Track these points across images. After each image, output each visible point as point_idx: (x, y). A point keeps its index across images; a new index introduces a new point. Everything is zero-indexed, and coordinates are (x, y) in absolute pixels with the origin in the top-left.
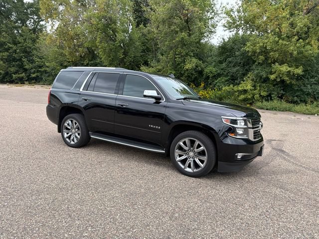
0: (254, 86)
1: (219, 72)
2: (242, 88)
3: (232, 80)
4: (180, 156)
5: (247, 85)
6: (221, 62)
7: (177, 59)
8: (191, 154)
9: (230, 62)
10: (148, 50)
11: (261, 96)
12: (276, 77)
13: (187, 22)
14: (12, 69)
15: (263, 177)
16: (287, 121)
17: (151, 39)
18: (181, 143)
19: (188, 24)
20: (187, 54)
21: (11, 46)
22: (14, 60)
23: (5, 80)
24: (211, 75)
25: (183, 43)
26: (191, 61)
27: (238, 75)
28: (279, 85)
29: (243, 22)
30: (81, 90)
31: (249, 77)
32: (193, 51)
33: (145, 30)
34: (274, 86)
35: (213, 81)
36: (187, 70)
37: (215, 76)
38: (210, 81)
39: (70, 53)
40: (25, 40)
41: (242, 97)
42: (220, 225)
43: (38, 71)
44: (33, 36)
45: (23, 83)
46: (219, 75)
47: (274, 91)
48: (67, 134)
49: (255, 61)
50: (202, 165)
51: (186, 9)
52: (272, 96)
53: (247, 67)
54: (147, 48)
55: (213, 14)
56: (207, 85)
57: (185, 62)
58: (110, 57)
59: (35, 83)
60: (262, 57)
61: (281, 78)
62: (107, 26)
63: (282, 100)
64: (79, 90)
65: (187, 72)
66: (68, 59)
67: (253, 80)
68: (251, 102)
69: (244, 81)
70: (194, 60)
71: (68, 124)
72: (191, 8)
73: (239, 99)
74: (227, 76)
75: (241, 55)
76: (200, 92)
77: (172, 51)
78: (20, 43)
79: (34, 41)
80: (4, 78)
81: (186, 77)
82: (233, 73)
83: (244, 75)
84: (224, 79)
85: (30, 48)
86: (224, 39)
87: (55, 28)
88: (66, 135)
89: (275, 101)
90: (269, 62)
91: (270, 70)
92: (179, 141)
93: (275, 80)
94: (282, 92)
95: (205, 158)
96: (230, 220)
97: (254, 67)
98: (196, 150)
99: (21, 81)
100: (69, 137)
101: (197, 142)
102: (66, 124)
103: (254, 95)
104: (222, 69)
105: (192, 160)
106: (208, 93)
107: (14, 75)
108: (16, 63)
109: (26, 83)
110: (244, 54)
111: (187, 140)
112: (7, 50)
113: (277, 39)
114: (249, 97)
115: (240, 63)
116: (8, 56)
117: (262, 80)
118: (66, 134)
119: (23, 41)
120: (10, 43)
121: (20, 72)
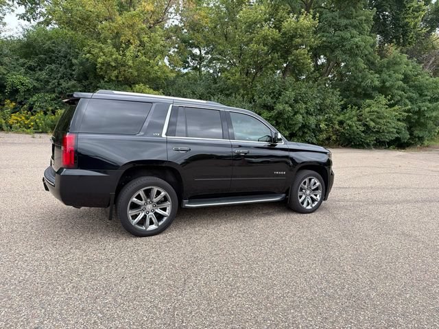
8: (308, 192)
30: (164, 135)
35: (26, 99)
53: (85, 83)
64: (161, 136)
84: (47, 96)
102: (135, 200)
105: (309, 197)
111: (307, 180)
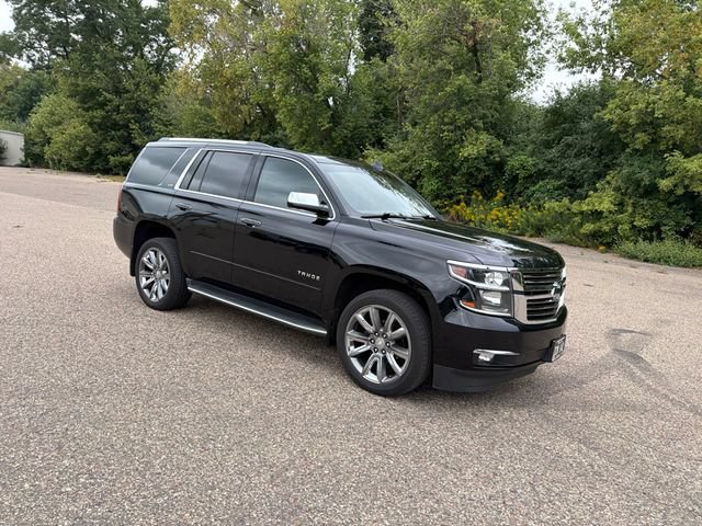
0: (621, 204)
1: (541, 167)
2: (590, 208)
3: (570, 186)
4: (357, 344)
5: (603, 200)
6: (548, 145)
7: (446, 133)
8: (380, 342)
9: (569, 146)
10: (386, 112)
11: (634, 227)
12: (675, 186)
13: (474, 50)
14: (110, 146)
15: (552, 412)
16: (686, 291)
17: (395, 88)
18: (360, 317)
19: (475, 55)
20: (469, 124)
21: (109, 96)
22: (116, 127)
23: (95, 167)
24: (522, 174)
25: (461, 99)
26: (477, 139)
27: (586, 176)
28: (683, 205)
29: (604, 51)
30: (177, 187)
31: (608, 183)
32: (483, 117)
33: (383, 70)
34: (670, 205)
35: (527, 188)
36: (466, 159)
37: (531, 176)
38: (518, 188)
39: (224, 116)
40: (137, 85)
41: (589, 227)
42: (379, 508)
44: (155, 77)
46: (541, 175)
47: (668, 217)
48: (147, 279)
49: (627, 145)
50: (399, 370)
51: (470, 20)
52: (663, 228)
53: (607, 159)
54: (386, 108)
55: (539, 33)
56: (512, 195)
57: (463, 141)
58: (301, 126)
60: (642, 137)
61: (686, 187)
62: (299, 59)
63: (687, 241)
64: (174, 188)
65: (466, 165)
66: (220, 128)
67: (617, 189)
68: (610, 240)
69: (596, 190)
70: (484, 137)
71: (149, 259)
72: (482, 20)
73: (582, 231)
74: (559, 176)
75: (595, 129)
76: (494, 212)
77: (436, 116)
78: (127, 92)
79: (155, 88)
80: (92, 162)
81: (463, 175)
82: (574, 171)
83: (600, 176)
84: (551, 183)
85: (146, 102)
86: (558, 92)
87: (197, 61)
88: (144, 282)
89: (668, 243)
90: (662, 147)
91: (661, 168)
92: (356, 310)
93: (671, 192)
94: (688, 221)
95: (406, 354)
96: (409, 500)
97: (622, 158)
98: (389, 333)
99: (125, 171)
100: (149, 287)
101: (392, 317)
102: (145, 259)
103: (617, 223)
104: (549, 162)
105: (382, 355)
106: (510, 214)
107: (112, 158)
108: (118, 133)
110: (601, 127)
111: (372, 310)
112: (102, 105)
113: (681, 93)
114: (606, 228)
115: (592, 149)
116: (104, 118)
117: (641, 190)
118: (144, 279)
119: (133, 88)
120: (108, 91)
121: (124, 153)
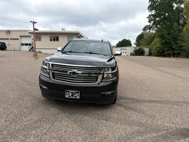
14: (166, 49)
21: (166, 36)
22: (168, 43)
23: (162, 55)
40: (175, 32)
43: (180, 50)
45: (170, 57)
59: (177, 57)
78: (172, 33)
79: (180, 31)
80: (161, 53)
85: (177, 35)
99: (169, 56)
107: (166, 52)
108: (169, 45)
109: (171, 56)
112: (165, 39)
116: (165, 42)
119: (173, 32)
120: (166, 34)
121: (170, 50)
